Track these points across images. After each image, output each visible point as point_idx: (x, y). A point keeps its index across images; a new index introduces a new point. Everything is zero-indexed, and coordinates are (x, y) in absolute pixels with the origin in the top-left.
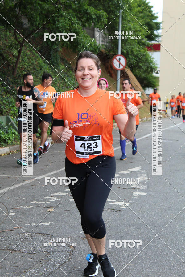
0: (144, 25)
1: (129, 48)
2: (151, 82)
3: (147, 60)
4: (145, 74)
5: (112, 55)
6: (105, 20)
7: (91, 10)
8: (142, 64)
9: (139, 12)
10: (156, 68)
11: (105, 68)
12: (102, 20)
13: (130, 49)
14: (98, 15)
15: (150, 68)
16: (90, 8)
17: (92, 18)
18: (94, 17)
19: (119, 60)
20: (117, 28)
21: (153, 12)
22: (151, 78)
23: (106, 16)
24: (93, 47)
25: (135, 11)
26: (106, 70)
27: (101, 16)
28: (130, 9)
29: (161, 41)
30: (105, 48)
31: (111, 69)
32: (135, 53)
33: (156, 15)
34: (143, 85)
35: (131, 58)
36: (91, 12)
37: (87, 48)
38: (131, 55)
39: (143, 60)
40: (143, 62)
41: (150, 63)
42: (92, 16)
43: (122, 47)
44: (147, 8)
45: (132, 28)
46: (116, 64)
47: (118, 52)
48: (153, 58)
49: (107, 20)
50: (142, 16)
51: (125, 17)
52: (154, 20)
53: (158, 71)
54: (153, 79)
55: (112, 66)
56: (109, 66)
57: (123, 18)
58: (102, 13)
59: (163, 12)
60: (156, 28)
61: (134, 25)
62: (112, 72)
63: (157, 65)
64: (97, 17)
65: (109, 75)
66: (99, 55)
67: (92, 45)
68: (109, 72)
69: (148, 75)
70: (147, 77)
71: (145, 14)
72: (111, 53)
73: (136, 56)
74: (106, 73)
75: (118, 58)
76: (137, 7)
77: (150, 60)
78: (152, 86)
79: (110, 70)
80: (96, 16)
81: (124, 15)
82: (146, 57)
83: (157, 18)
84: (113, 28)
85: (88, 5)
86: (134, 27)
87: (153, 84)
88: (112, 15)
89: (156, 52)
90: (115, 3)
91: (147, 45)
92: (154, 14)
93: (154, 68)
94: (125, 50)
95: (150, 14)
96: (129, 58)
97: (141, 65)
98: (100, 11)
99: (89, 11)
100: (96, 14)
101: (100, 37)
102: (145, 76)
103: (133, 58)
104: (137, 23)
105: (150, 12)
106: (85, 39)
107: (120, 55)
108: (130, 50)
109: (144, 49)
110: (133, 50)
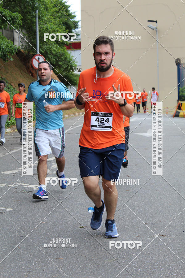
0: (61, 24)
1: (46, 48)
2: (73, 81)
3: (66, 58)
4: (66, 72)
5: (32, 55)
6: (20, 22)
7: (7, 12)
8: (62, 62)
9: (56, 11)
10: (76, 66)
11: (26, 69)
12: (17, 21)
13: (48, 48)
14: (13, 17)
15: (69, 66)
16: (5, 10)
17: (7, 20)
18: (9, 19)
19: (38, 60)
20: (35, 28)
21: (70, 12)
22: (71, 76)
23: (21, 18)
24: (10, 49)
25: (52, 10)
26: (27, 70)
27: (16, 18)
28: (46, 9)
29: (80, 39)
30: (25, 48)
31: (32, 68)
32: (54, 53)
33: (73, 15)
34: (65, 83)
35: (50, 57)
36: (6, 14)
37: (4, 49)
38: (50, 55)
39: (62, 59)
40: (62, 60)
41: (70, 61)
42: (7, 18)
43: (40, 47)
44: (64, 8)
45: (49, 28)
46: (35, 64)
47: (36, 52)
48: (72, 56)
49: (22, 21)
50: (59, 16)
51: (42, 17)
52: (72, 19)
53: (80, 69)
54: (74, 77)
55: (32, 66)
56: (30, 66)
57: (39, 18)
58: (17, 15)
59: (82, 11)
60: (74, 27)
61: (50, 25)
62: (34, 72)
63: (76, 62)
64: (12, 19)
65: (30, 74)
66: (19, 56)
67: (8, 47)
68: (30, 72)
69: (68, 73)
70: (68, 75)
71: (62, 14)
72: (31, 53)
73: (56, 55)
74: (27, 73)
75: (37, 57)
76: (53, 7)
77: (70, 59)
78: (74, 83)
79: (32, 70)
80: (10, 18)
81: (41, 15)
82: (65, 56)
83: (75, 17)
84: (31, 29)
85: (2, 8)
86: (51, 27)
87: (74, 82)
88: (29, 16)
89: (77, 50)
90: (30, 4)
91: (66, 43)
92: (72, 13)
93: (74, 66)
94: (43, 50)
95: (67, 13)
96: (49, 58)
97: (60, 63)
98: (15, 13)
99: (4, 14)
100: (11, 16)
101: (19, 38)
102: (66, 75)
103: (53, 57)
104: (54, 23)
105: (67, 11)
106: (2, 40)
107: (39, 55)
108: (48, 50)
109: (63, 48)
110: (51, 49)
